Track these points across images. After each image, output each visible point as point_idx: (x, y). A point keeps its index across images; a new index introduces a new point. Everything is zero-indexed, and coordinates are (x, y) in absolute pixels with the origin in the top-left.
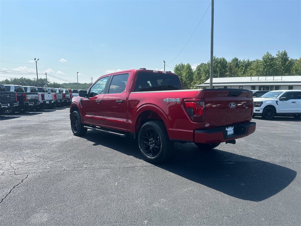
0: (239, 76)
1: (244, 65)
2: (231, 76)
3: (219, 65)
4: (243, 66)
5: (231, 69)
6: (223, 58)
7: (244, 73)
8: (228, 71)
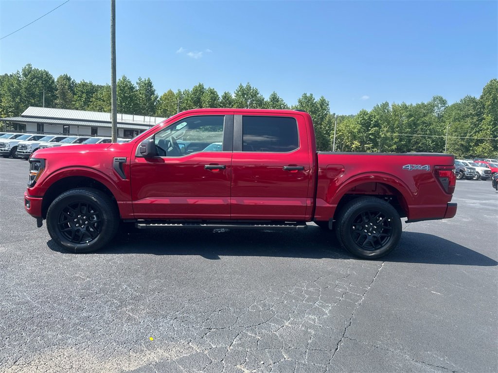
0: (77, 109)
1: (84, 91)
2: (64, 107)
3: (40, 83)
4: (83, 93)
5: (63, 94)
6: (45, 71)
7: (85, 103)
8: (58, 97)
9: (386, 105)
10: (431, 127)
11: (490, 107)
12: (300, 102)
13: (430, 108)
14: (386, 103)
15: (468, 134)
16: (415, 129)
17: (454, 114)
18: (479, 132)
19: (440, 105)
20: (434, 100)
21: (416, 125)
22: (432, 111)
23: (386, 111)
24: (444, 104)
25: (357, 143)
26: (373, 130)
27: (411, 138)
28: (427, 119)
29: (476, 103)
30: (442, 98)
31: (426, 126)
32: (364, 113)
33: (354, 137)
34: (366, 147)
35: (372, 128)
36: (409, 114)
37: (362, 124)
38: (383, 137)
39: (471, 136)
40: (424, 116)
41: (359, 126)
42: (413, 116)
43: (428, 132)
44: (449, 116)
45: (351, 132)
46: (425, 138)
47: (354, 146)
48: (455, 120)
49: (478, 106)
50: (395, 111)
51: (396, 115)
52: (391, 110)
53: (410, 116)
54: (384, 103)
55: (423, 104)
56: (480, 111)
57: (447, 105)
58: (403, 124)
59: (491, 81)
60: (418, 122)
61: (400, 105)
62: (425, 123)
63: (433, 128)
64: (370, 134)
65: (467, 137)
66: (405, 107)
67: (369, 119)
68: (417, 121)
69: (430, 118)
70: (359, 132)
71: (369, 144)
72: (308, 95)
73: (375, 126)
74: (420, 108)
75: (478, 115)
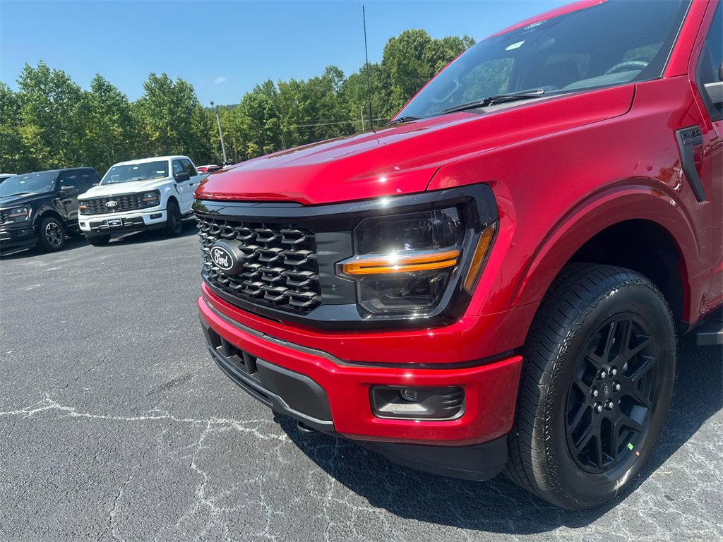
9: (269, 85)
10: (335, 111)
11: (396, 75)
12: (148, 88)
13: (326, 84)
14: (269, 81)
15: (379, 115)
16: (315, 116)
17: (357, 90)
18: (390, 110)
19: (336, 80)
20: (328, 72)
21: (314, 109)
22: (330, 89)
23: (272, 93)
24: (341, 76)
25: (252, 145)
26: (269, 123)
27: (313, 129)
28: (327, 99)
29: (380, 71)
30: (337, 69)
31: (328, 110)
32: (250, 99)
33: (246, 138)
34: (266, 149)
35: (267, 120)
36: (304, 95)
37: (251, 116)
38: (286, 132)
39: (383, 116)
40: (323, 96)
41: (248, 120)
42: (309, 98)
43: (333, 119)
44: (351, 93)
45: (240, 130)
46: (330, 126)
47: (250, 151)
48: (360, 98)
49: (383, 76)
50: (284, 93)
51: (287, 99)
52: (279, 92)
53: (305, 98)
54: (266, 81)
55: (317, 79)
56: (386, 83)
57: (345, 79)
58: (298, 111)
59: (390, 41)
60: (317, 105)
61: (288, 83)
62: (327, 106)
63: (337, 112)
64: (268, 129)
65: (379, 119)
66: (296, 86)
67: (260, 106)
68: (315, 105)
69: (331, 97)
70: (251, 128)
71: (268, 144)
72: (159, 76)
73: (271, 116)
74: (315, 84)
75: (384, 88)
